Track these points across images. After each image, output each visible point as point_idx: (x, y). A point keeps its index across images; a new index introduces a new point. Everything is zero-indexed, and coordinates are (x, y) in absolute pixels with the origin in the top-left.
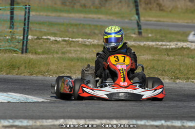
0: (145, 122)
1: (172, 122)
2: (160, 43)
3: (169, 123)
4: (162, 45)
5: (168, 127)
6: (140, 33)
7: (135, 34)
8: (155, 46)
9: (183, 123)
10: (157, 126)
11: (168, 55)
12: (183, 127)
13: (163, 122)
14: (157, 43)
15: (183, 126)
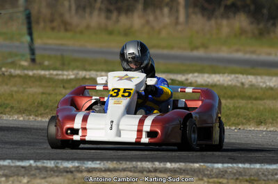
0: (9, 163)
1: (44, 163)
2: (55, 72)
3: (39, 164)
4: (57, 75)
5: (37, 168)
6: (33, 60)
7: (26, 61)
8: (48, 76)
9: (57, 163)
10: (23, 167)
11: (64, 87)
12: (56, 169)
13: (32, 162)
14: (51, 72)
15: (57, 167)
